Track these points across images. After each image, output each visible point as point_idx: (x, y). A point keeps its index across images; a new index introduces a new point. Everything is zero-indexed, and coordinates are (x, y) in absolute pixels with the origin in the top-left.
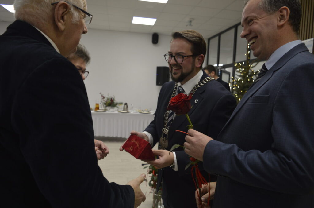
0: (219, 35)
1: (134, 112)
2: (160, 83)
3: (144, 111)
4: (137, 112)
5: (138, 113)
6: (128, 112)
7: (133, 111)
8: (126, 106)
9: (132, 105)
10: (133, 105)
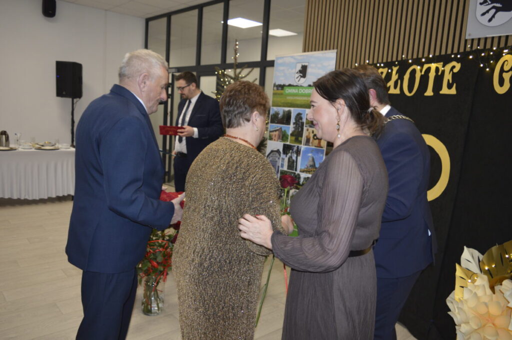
0: (169, 16)
1: (24, 149)
2: (64, 93)
3: (43, 146)
4: (31, 149)
5: (33, 150)
6: (11, 149)
7: (21, 147)
8: (4, 136)
9: (16, 134)
10: (19, 135)
